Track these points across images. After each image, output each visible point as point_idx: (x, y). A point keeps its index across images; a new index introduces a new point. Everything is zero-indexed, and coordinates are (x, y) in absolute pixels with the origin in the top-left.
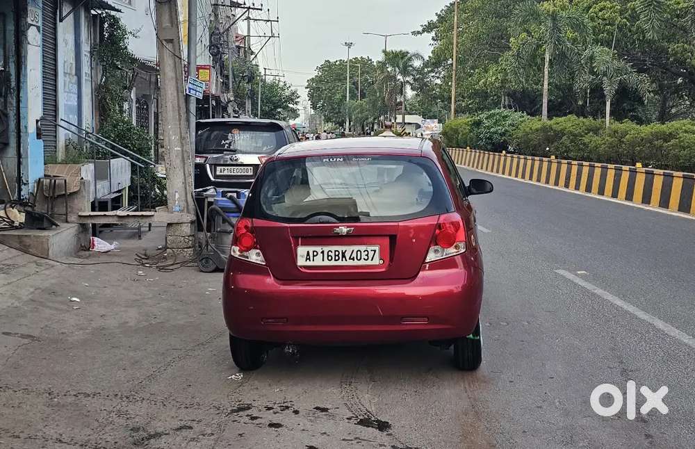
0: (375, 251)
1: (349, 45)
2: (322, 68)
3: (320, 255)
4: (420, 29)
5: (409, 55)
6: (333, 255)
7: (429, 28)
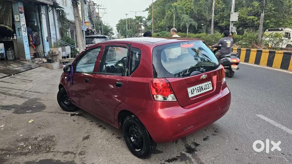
0: (210, 84)
1: (127, 15)
2: (120, 21)
3: (195, 90)
4: (145, 10)
5: (142, 17)
6: (199, 89)
7: (147, 10)
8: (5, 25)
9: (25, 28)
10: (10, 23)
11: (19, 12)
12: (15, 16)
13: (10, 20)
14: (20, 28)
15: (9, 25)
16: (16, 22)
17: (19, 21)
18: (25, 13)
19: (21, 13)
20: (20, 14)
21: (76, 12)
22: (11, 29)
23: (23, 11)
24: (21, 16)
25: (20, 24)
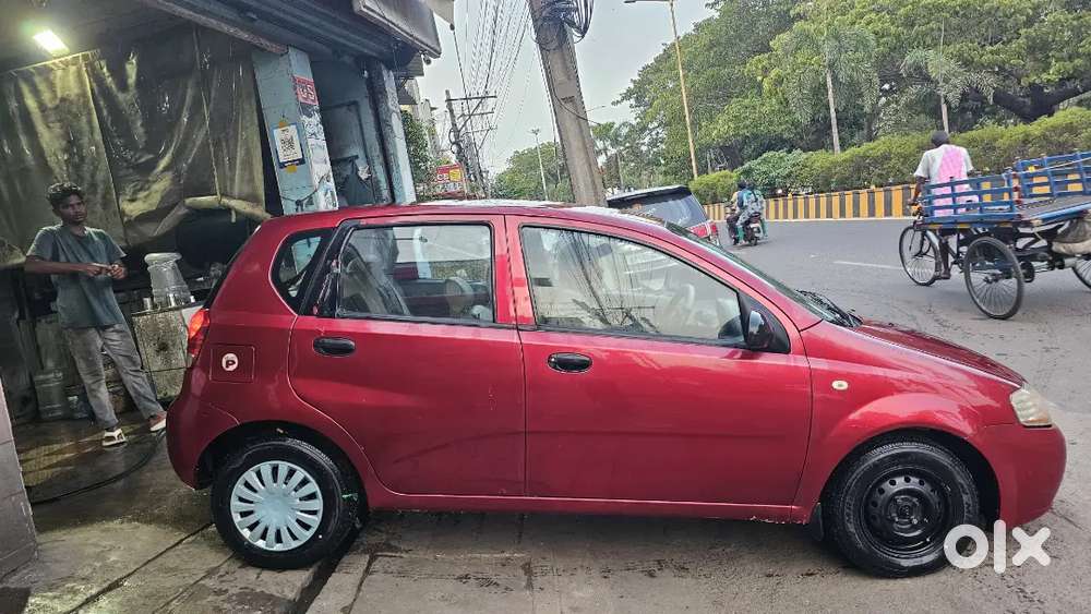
1: (535, 132)
2: (512, 160)
4: (619, 98)
5: (616, 126)
7: (627, 96)
8: (222, 195)
9: (332, 194)
10: (251, 180)
11: (294, 108)
12: (277, 136)
13: (248, 164)
14: (310, 197)
15: (246, 190)
16: (282, 165)
17: (302, 161)
18: (322, 111)
19: (305, 109)
20: (304, 117)
21: (559, 76)
22: (260, 211)
23: (312, 98)
24: (309, 130)
25: (309, 177)
